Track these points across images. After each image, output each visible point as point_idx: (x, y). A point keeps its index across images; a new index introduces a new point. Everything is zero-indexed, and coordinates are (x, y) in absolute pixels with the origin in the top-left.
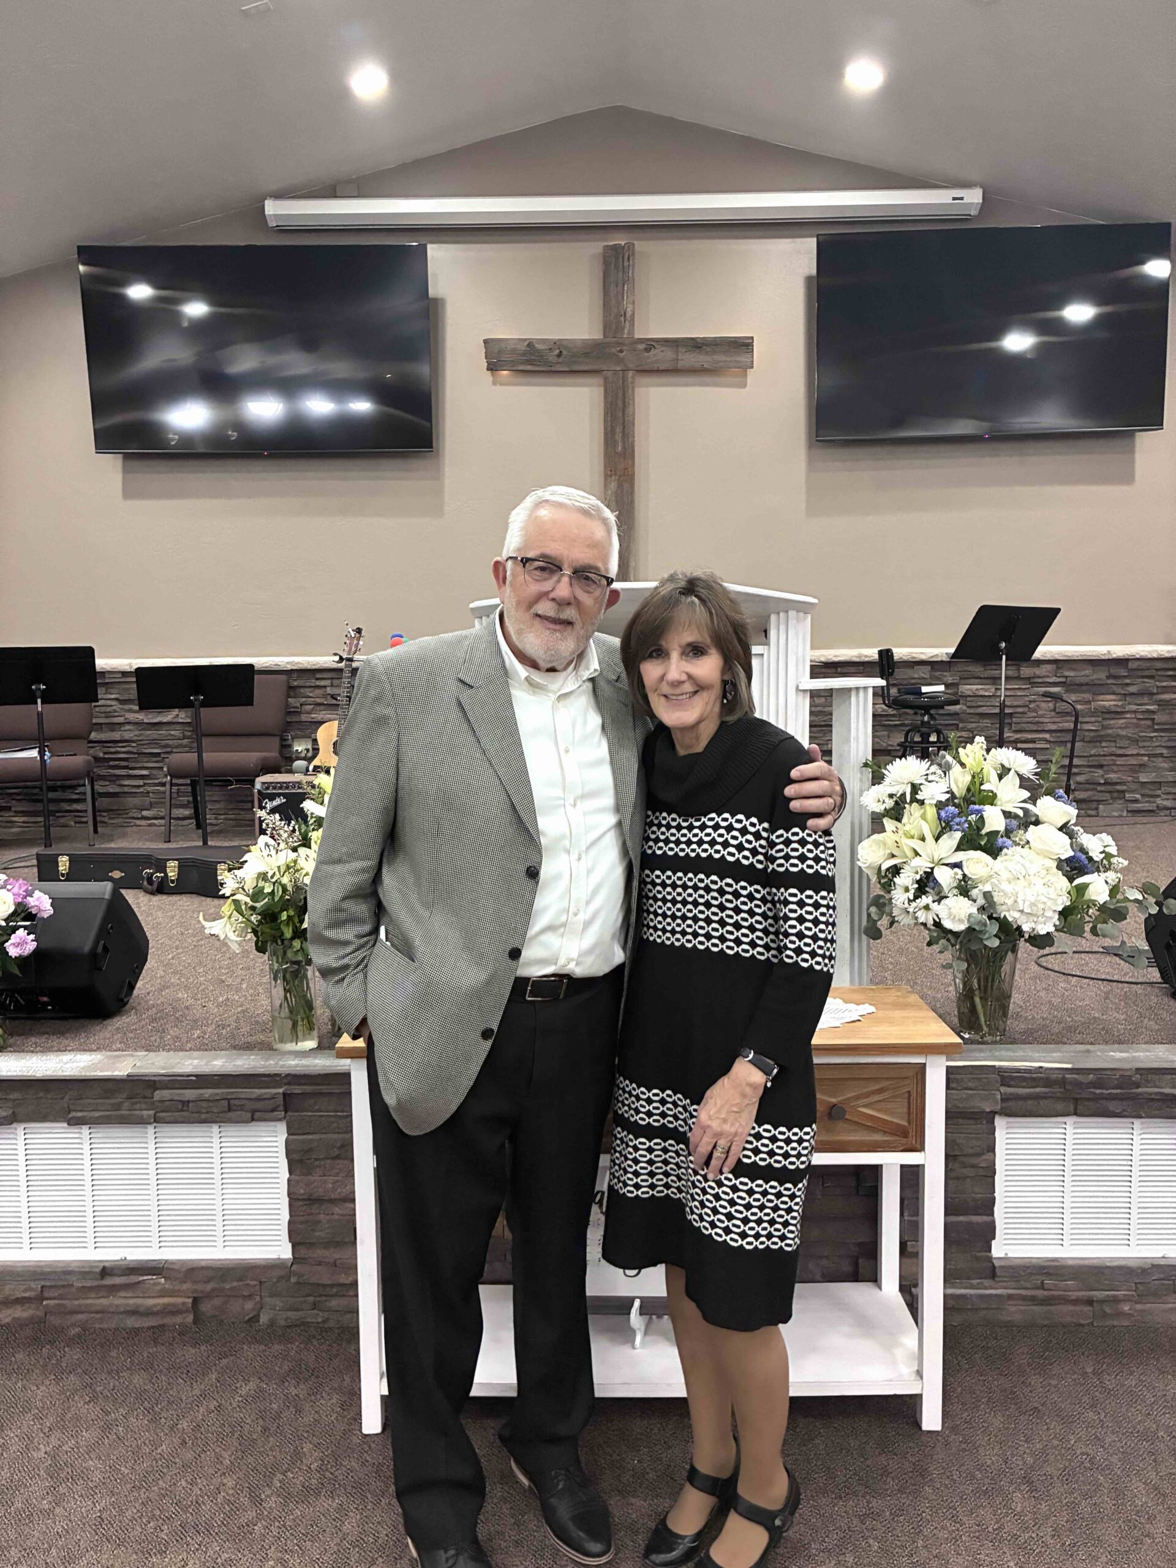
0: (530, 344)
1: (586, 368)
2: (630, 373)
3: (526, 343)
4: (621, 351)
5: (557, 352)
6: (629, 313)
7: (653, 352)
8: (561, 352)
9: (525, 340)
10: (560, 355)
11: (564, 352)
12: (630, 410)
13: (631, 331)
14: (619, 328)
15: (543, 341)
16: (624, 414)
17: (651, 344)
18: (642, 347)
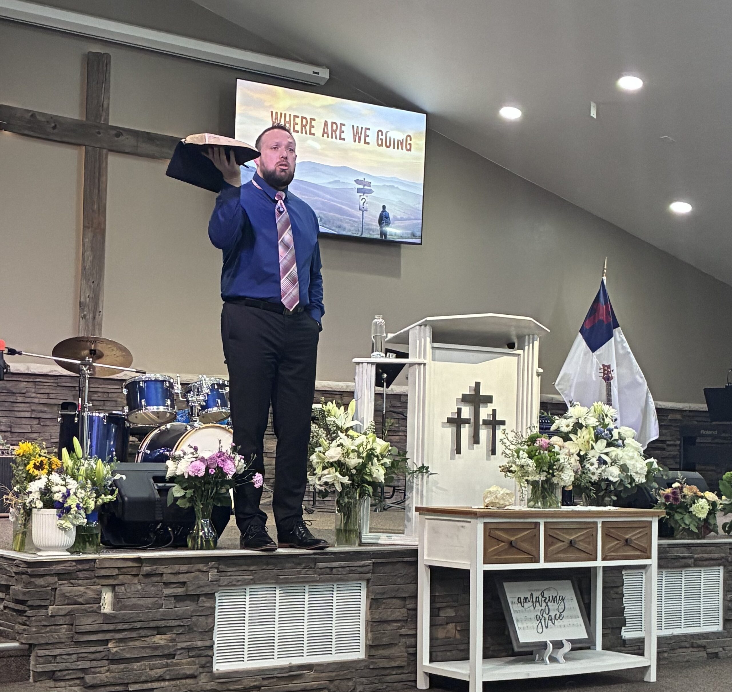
0: (33, 115)
1: (73, 141)
2: (105, 151)
3: (30, 114)
4: (99, 133)
5: (53, 125)
6: (105, 105)
7: (121, 138)
8: (56, 125)
9: (30, 111)
10: (54, 128)
11: (58, 126)
12: (103, 179)
13: (107, 120)
14: (98, 116)
15: (44, 114)
16: (99, 182)
17: (119, 132)
18: (114, 132)
